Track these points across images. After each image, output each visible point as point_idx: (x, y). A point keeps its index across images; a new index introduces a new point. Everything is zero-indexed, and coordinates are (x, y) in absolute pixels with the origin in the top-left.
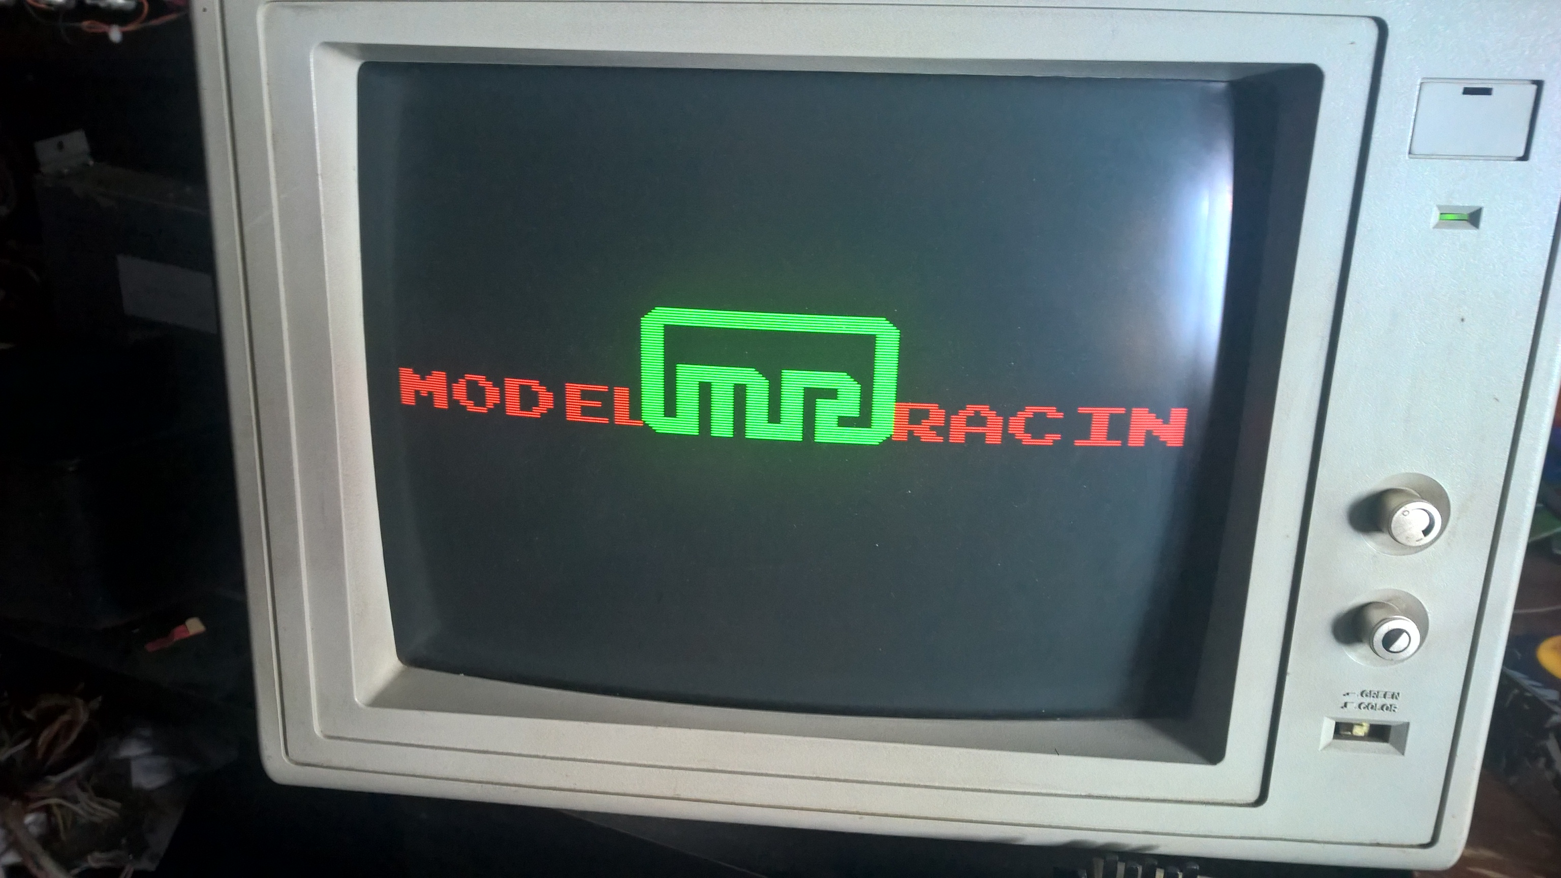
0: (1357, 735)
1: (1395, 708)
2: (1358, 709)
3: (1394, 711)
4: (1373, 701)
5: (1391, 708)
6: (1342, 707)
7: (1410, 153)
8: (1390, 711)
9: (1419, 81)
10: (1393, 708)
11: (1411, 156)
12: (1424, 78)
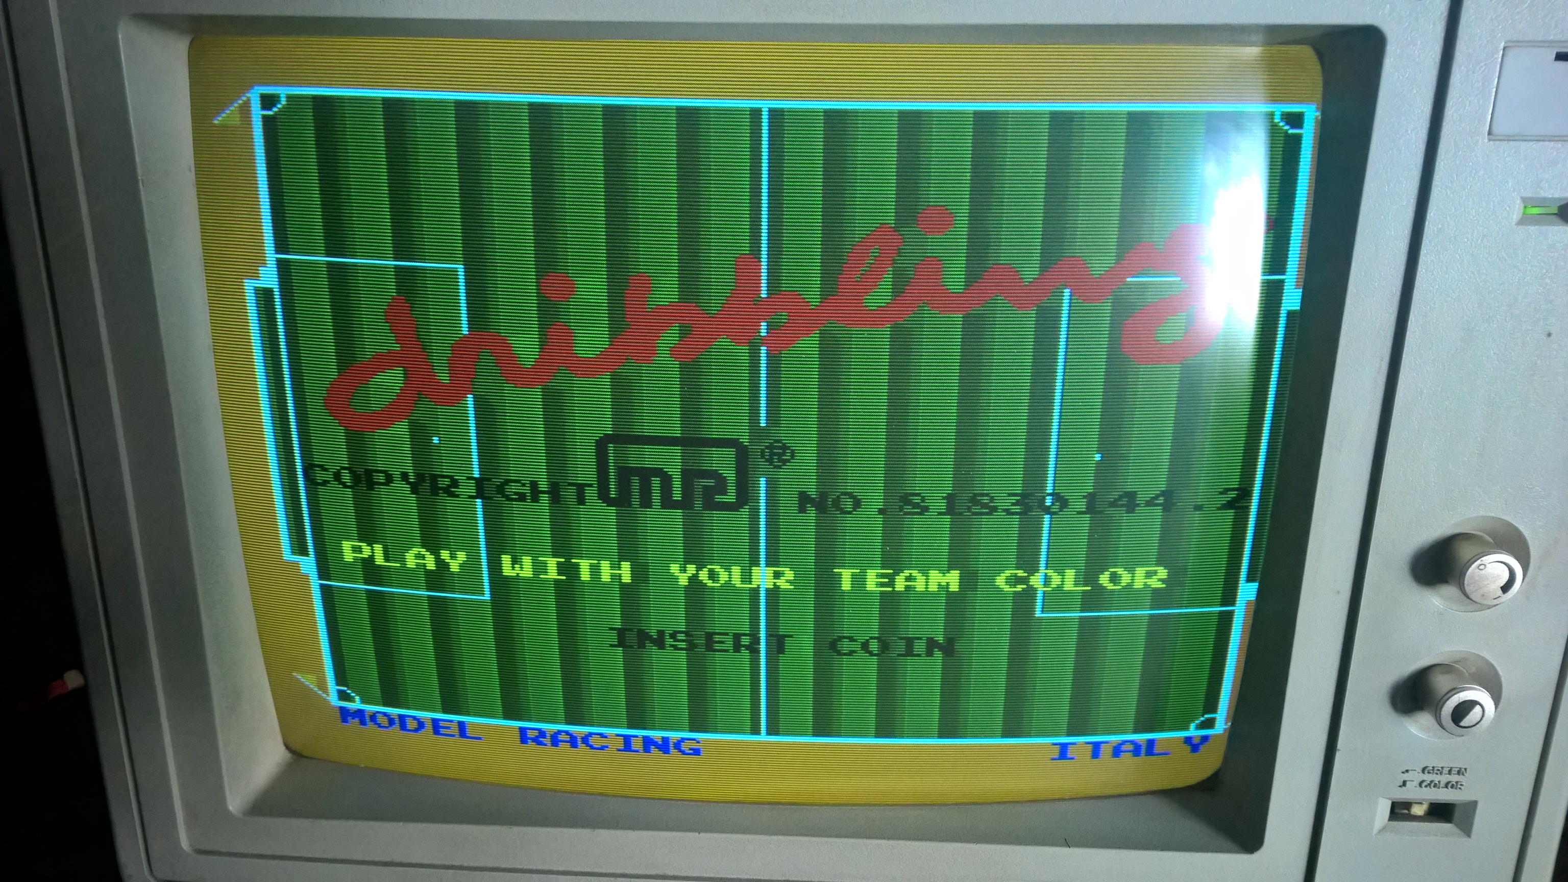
0: (1415, 814)
1: (1461, 785)
2: (1418, 788)
3: (1460, 788)
4: (1436, 778)
5: (1457, 785)
6: (1400, 786)
7: (1490, 133)
8: (1456, 789)
9: (1502, 45)
10: (1459, 786)
11: (1491, 137)
12: (1510, 41)
